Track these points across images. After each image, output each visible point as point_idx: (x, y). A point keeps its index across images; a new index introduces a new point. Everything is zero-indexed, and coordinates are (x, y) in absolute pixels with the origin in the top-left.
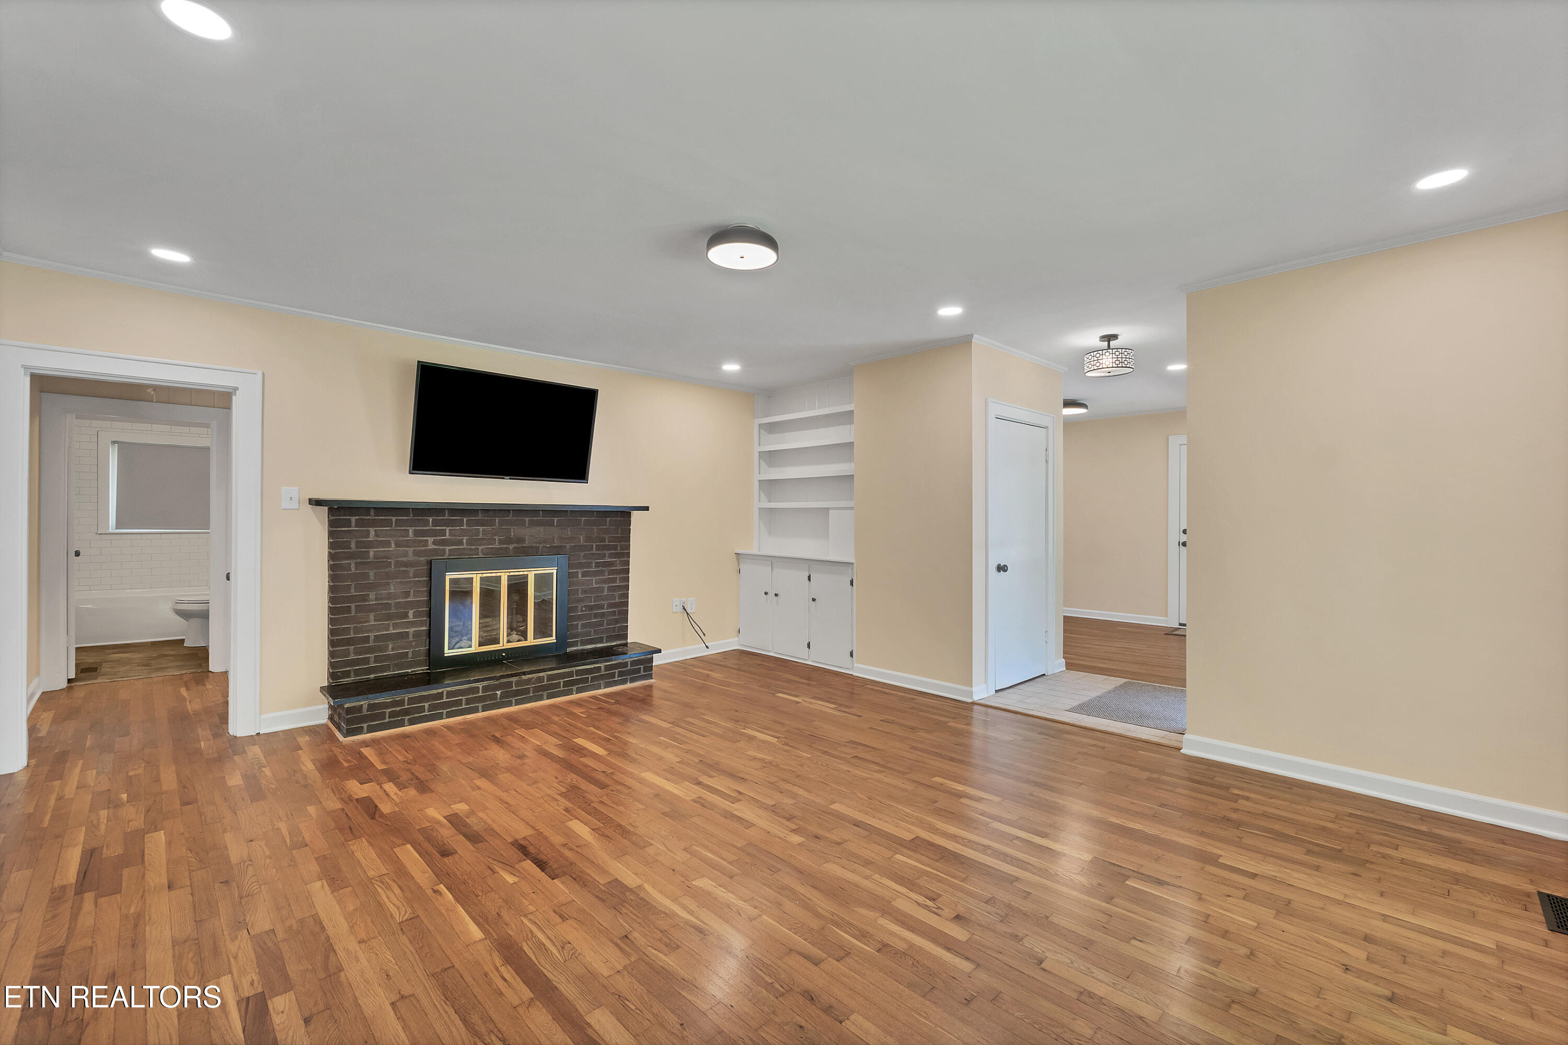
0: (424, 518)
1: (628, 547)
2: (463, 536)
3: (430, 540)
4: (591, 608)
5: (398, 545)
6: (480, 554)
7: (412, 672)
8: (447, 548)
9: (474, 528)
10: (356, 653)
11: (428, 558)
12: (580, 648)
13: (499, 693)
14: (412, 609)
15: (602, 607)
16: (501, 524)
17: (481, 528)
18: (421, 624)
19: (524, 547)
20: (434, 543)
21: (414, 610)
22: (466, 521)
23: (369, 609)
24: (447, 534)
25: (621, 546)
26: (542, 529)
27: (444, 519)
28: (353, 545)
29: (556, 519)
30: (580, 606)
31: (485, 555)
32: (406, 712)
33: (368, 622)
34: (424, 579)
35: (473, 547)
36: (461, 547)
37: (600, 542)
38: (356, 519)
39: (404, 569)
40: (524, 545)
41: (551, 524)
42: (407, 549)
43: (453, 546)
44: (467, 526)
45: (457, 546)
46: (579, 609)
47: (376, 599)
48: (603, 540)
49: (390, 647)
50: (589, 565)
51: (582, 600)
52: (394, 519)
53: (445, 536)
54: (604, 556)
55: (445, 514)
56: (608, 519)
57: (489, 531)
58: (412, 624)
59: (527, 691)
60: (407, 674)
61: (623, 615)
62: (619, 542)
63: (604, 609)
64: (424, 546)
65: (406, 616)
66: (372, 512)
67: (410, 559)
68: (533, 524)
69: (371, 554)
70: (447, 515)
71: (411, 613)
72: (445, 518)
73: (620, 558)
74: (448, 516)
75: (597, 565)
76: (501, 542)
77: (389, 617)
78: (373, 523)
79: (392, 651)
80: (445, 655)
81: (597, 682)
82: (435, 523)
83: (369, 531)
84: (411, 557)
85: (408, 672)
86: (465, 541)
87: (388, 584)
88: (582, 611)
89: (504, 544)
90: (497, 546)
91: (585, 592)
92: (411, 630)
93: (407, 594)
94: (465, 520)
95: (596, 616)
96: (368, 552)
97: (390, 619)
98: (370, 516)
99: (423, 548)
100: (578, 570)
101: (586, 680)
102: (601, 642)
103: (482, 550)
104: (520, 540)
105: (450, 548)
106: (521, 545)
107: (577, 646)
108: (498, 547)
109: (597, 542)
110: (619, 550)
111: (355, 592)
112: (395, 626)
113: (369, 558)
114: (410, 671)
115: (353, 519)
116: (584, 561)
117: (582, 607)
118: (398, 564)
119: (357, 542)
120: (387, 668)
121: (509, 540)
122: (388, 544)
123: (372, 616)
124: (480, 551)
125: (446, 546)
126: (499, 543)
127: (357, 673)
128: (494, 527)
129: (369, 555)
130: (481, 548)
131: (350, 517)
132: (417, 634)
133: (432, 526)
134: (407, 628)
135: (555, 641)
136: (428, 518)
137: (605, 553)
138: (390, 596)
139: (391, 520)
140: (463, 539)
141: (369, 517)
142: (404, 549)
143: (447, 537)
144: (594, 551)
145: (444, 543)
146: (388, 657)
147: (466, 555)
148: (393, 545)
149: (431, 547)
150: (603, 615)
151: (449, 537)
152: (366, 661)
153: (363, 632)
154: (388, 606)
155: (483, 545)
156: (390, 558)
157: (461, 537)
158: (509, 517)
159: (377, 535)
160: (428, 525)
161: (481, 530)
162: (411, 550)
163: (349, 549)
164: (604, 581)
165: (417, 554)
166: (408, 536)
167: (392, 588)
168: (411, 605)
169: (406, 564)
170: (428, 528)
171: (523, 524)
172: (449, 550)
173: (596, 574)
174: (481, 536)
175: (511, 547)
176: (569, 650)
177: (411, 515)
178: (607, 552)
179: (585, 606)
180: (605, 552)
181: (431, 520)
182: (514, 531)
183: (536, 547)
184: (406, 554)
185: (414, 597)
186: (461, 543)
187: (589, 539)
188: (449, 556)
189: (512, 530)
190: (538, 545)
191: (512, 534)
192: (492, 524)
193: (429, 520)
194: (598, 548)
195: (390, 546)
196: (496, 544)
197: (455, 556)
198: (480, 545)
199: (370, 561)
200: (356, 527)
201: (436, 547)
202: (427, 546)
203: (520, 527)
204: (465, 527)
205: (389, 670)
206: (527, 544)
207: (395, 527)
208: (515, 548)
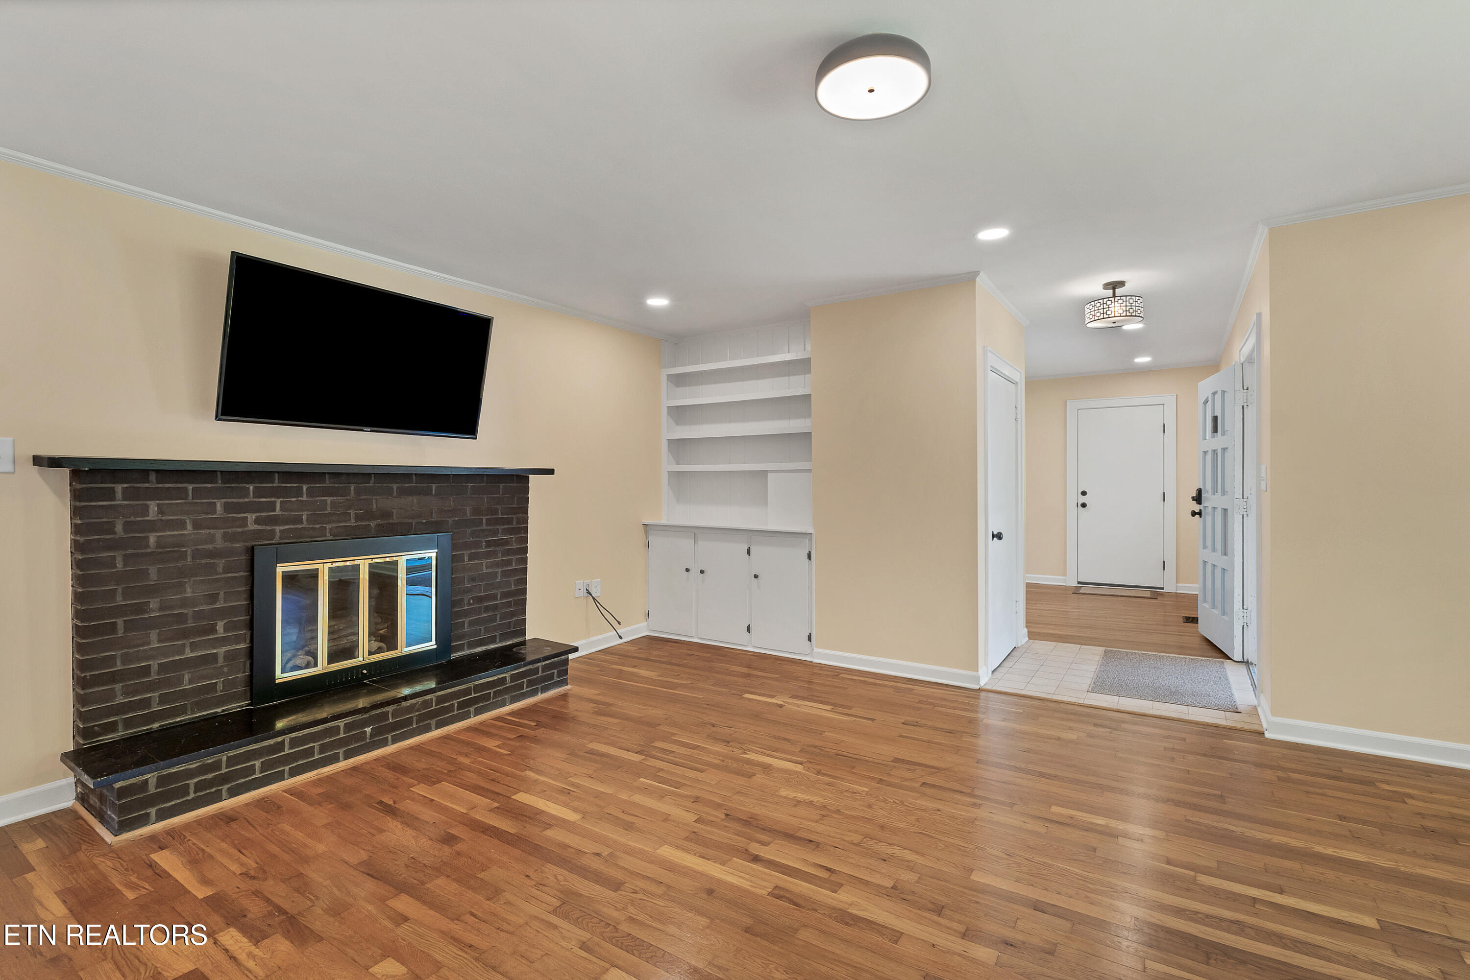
0: (241, 485)
1: (526, 521)
2: (302, 511)
3: (251, 517)
4: (480, 600)
5: (197, 525)
6: (328, 535)
7: (223, 711)
8: (278, 529)
9: (318, 498)
10: (126, 694)
11: (247, 544)
12: (467, 652)
13: (368, 730)
14: (222, 620)
15: (494, 597)
16: (358, 492)
17: (329, 499)
18: (237, 639)
19: (392, 524)
20: (257, 521)
21: (226, 621)
22: (307, 489)
23: (150, 624)
24: (278, 508)
25: (518, 519)
26: (415, 499)
27: (272, 487)
28: (119, 528)
29: (434, 486)
30: (466, 598)
31: (334, 536)
32: (224, 779)
33: (147, 644)
34: (241, 574)
35: (318, 526)
36: (300, 526)
37: (492, 515)
38: (123, 489)
39: (208, 561)
40: (391, 521)
41: (428, 492)
42: (212, 531)
43: (287, 524)
44: (307, 496)
45: (294, 524)
46: (466, 602)
47: (161, 608)
48: (495, 512)
49: (186, 677)
50: (477, 545)
51: (469, 590)
52: (190, 487)
53: (274, 510)
54: (495, 532)
55: (275, 479)
56: (501, 486)
57: (341, 503)
58: (223, 641)
59: (409, 722)
60: (215, 717)
61: (522, 604)
62: (515, 514)
63: (497, 600)
64: (241, 527)
65: (211, 631)
66: (153, 477)
67: (218, 547)
68: (402, 492)
69: (152, 540)
70: (277, 480)
71: (220, 626)
72: (275, 485)
73: (516, 534)
74: (279, 483)
75: (488, 544)
76: (358, 518)
77: (185, 634)
78: (155, 494)
79: (189, 684)
80: (277, 681)
81: (501, 698)
82: (259, 493)
83: (147, 506)
84: (219, 543)
85: (217, 712)
86: (304, 518)
87: (182, 585)
88: (469, 604)
89: (363, 519)
90: (352, 524)
91: (473, 579)
92: (221, 650)
93: (213, 598)
94: (305, 488)
95: (487, 609)
96: (147, 538)
97: (185, 637)
98: (148, 483)
99: (239, 530)
100: (464, 552)
101: (486, 697)
102: (494, 642)
103: (331, 529)
104: (386, 514)
105: (281, 528)
106: (386, 522)
107: (463, 650)
108: (355, 524)
109: (488, 515)
110: (514, 525)
111: (124, 599)
112: (194, 647)
113: (148, 546)
114: (219, 710)
115: (119, 488)
116: (471, 539)
117: (469, 600)
118: (197, 555)
119: (127, 523)
120: (183, 710)
121: (369, 515)
122: (180, 525)
123: (154, 635)
124: (328, 531)
125: (276, 525)
126: (355, 519)
127: (128, 724)
128: (349, 498)
129: (148, 542)
130: (328, 526)
131: (113, 486)
132: (230, 657)
133: (253, 497)
134: (214, 648)
135: (435, 647)
136: (247, 486)
137: (498, 529)
138: (184, 603)
139: (186, 489)
140: (302, 515)
141: (146, 485)
142: (208, 531)
143: (278, 512)
144: (484, 527)
145: (275, 521)
146: (185, 694)
147: (307, 538)
148: (189, 527)
149: (252, 527)
150: (495, 608)
151: (280, 513)
152: (146, 703)
153: (140, 660)
154: (180, 618)
155: (333, 522)
156: (183, 546)
157: (299, 511)
158: (369, 483)
159: (161, 511)
160: (247, 495)
161: (329, 502)
162: (219, 534)
163: (111, 534)
164: (497, 565)
165: (227, 537)
166: (214, 512)
167: (189, 590)
168: (221, 613)
169: (214, 554)
170: (247, 500)
171: (388, 493)
172: (280, 531)
173: (488, 555)
174: (329, 510)
175: (373, 524)
176: (454, 656)
177: (220, 482)
178: (500, 527)
179: (472, 598)
180: (498, 527)
181: (251, 488)
182: (378, 503)
183: (408, 523)
184: (211, 539)
185: (225, 602)
186: (299, 520)
187: (477, 511)
188: (280, 539)
189: (374, 501)
190: (410, 521)
191: (375, 506)
192: (343, 493)
193: (249, 488)
194: (489, 522)
195: (184, 528)
196: (350, 520)
197: (289, 538)
198: (328, 523)
199: (149, 550)
200: (124, 500)
201: (260, 527)
202: (246, 525)
203: (385, 496)
204: (305, 498)
205: (184, 713)
206: (395, 519)
207: (193, 498)
208: (378, 525)
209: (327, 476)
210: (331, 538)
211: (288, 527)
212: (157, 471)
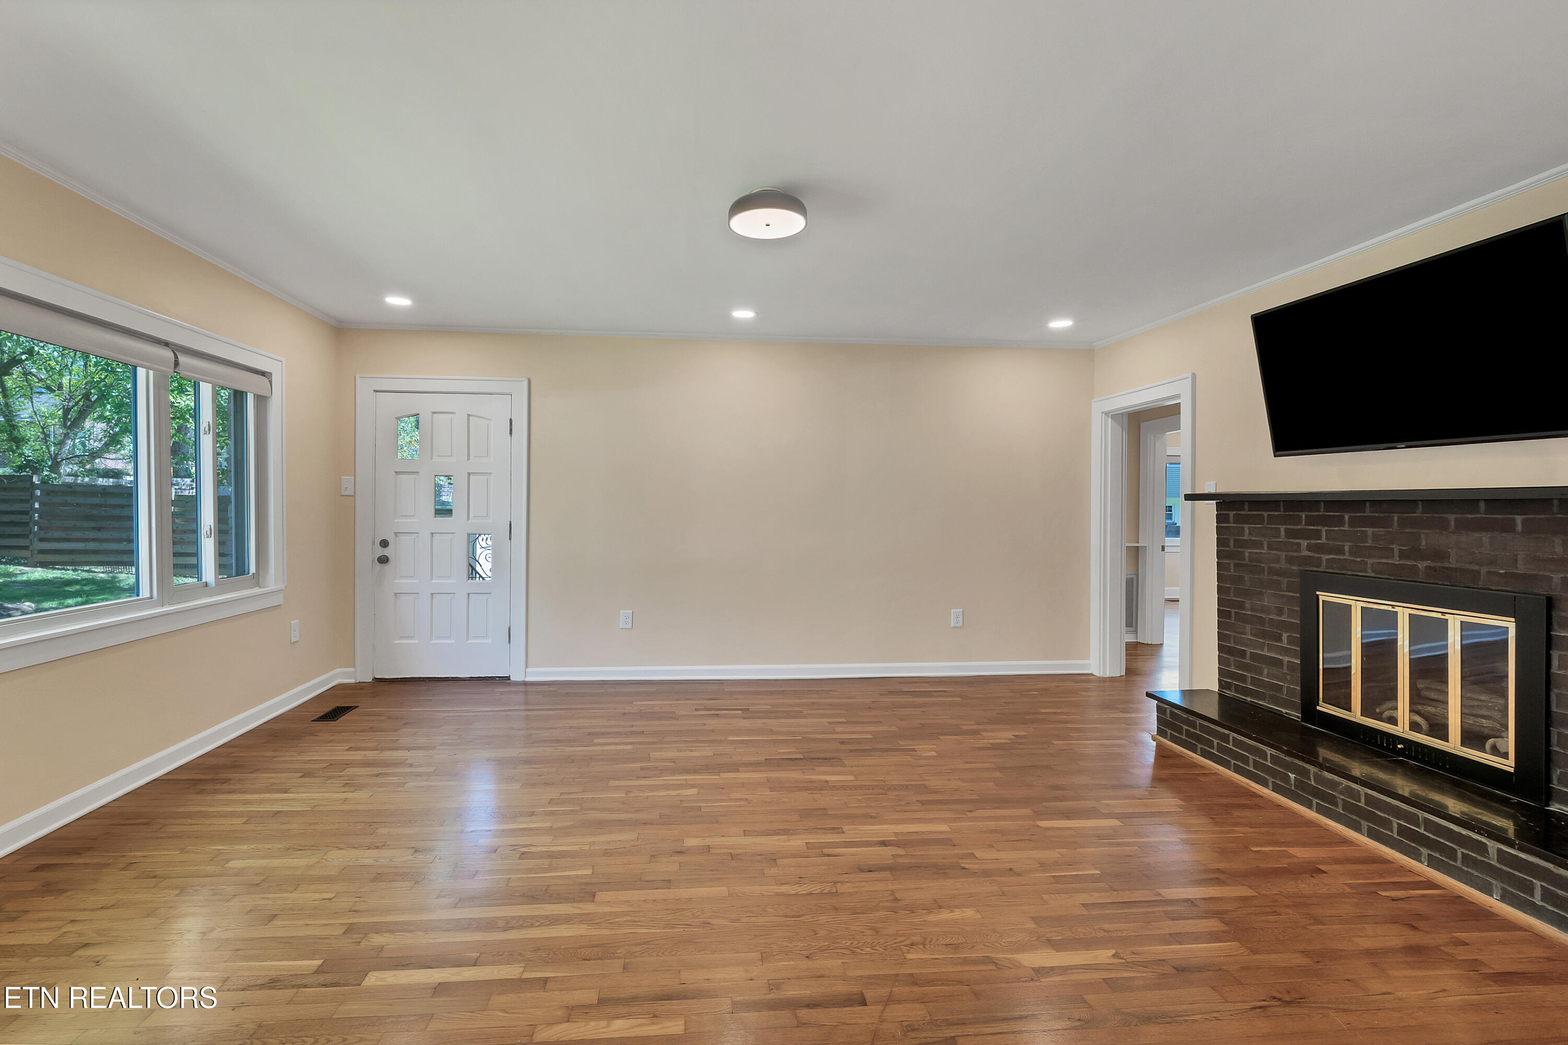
0: (1296, 513)
2: (1344, 541)
3: (1304, 543)
5: (1269, 547)
6: (1369, 570)
7: (1286, 713)
8: (1325, 557)
9: (1359, 529)
10: (1237, 667)
11: (1301, 568)
14: (1286, 632)
16: (1402, 523)
17: (1370, 531)
18: (1295, 654)
19: (1447, 568)
20: (1309, 548)
21: (1288, 634)
22: (1349, 519)
23: (1246, 619)
24: (1324, 536)
26: (1486, 536)
27: (1318, 515)
28: (1232, 543)
29: (1519, 516)
31: (1376, 573)
33: (1246, 634)
34: (1298, 595)
35: (1358, 559)
36: (1342, 557)
38: (1234, 514)
39: (1277, 578)
40: (1446, 565)
41: (1508, 527)
42: (1279, 553)
43: (1332, 554)
44: (1349, 526)
45: (1338, 555)
47: (1252, 610)
49: (1266, 671)
52: (1266, 514)
53: (1320, 539)
55: (1320, 509)
57: (1383, 535)
58: (1286, 651)
60: (1280, 714)
64: (1295, 551)
65: (1279, 639)
66: (1246, 506)
67: (1282, 567)
68: (1463, 526)
69: (1247, 554)
70: (1322, 510)
71: (1285, 636)
72: (1320, 513)
74: (1324, 511)
76: (1402, 555)
77: (1264, 635)
78: (1246, 520)
79: (1267, 678)
80: (1320, 709)
82: (1309, 521)
83: (1243, 528)
84: (1283, 565)
85: (1282, 711)
86: (1347, 549)
87: (1261, 594)
89: (1408, 557)
92: (1286, 659)
93: (1280, 611)
94: (1347, 517)
96: (1244, 552)
97: (1264, 638)
98: (1244, 510)
99: (1295, 554)
103: (1372, 564)
104: (1439, 555)
105: (1327, 557)
106: (1439, 564)
108: (1398, 563)
111: (1234, 596)
112: (1271, 648)
113: (1244, 559)
114: (1284, 711)
115: (1232, 513)
118: (1270, 571)
119: (1235, 540)
120: (1261, 696)
121: (1415, 553)
122: (1259, 545)
123: (1248, 627)
124: (1369, 566)
125: (1322, 554)
126: (1400, 557)
127: (1238, 689)
128: (1391, 530)
129: (1243, 556)
130: (1370, 561)
131: (1228, 512)
132: (1291, 666)
133: (1306, 524)
134: (1281, 655)
135: (1510, 771)
136: (1300, 513)
138: (1263, 609)
139: (1263, 516)
140: (1344, 546)
141: (1244, 512)
142: (1276, 552)
143: (1323, 540)
145: (1320, 548)
146: (1263, 683)
148: (1266, 547)
149: (1306, 553)
151: (1326, 542)
152: (1243, 678)
153: (1242, 644)
154: (1261, 621)
155: (1375, 556)
156: (1261, 562)
157: (1342, 541)
158: (1415, 513)
159: (1250, 534)
160: (1300, 523)
161: (1370, 534)
162: (1283, 555)
163: (1227, 547)
165: (1290, 560)
166: (1279, 537)
167: (1266, 599)
168: (1287, 626)
169: (1279, 573)
170: (1300, 527)
171: (1443, 526)
172: (1327, 559)
174: (1370, 543)
175: (1421, 565)
176: (1554, 806)
177: (1282, 510)
181: (1304, 516)
182: (1427, 539)
183: (1473, 571)
184: (1278, 560)
185: (1288, 617)
186: (1340, 551)
188: (1326, 568)
189: (1423, 536)
191: (1424, 543)
192: (1385, 523)
193: (1301, 516)
195: (1263, 548)
196: (1393, 556)
197: (1333, 568)
198: (1370, 557)
199: (1245, 562)
200: (1234, 523)
201: (1310, 554)
202: (1300, 551)
203: (1438, 531)
204: (1346, 528)
205: (1264, 700)
206: (1452, 563)
207: (1268, 524)
208: (1427, 567)
209: (1368, 504)
210: (1373, 575)
211: (1332, 556)
212: (1249, 502)
